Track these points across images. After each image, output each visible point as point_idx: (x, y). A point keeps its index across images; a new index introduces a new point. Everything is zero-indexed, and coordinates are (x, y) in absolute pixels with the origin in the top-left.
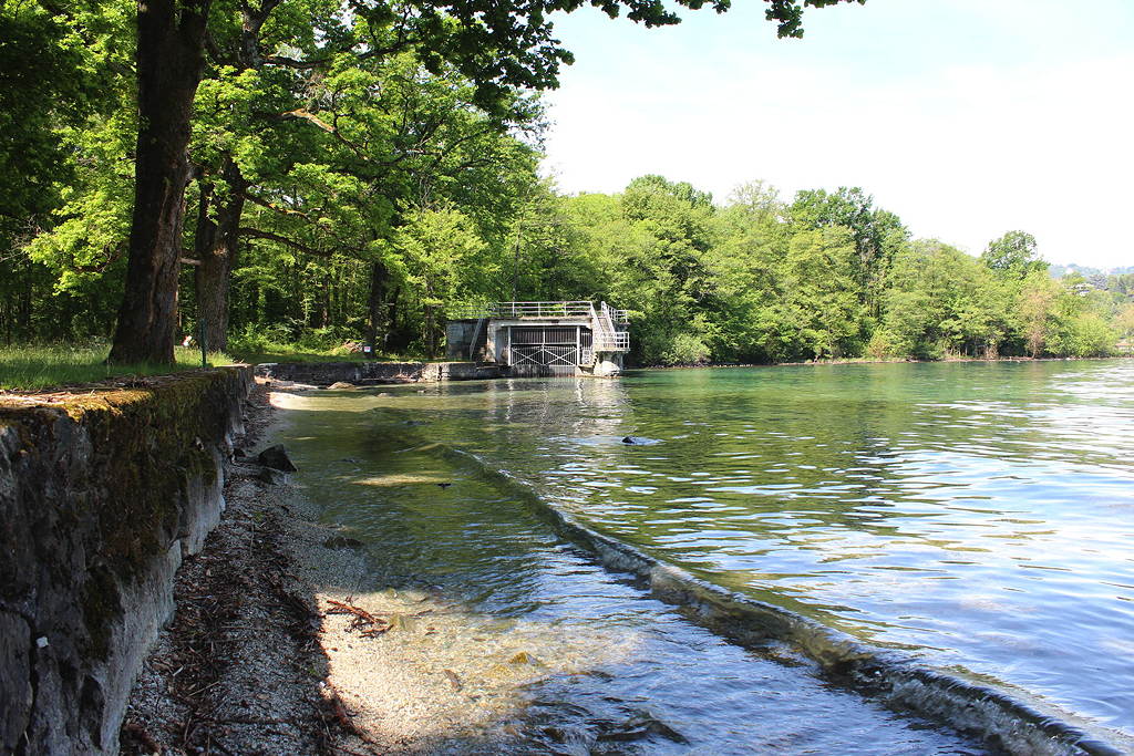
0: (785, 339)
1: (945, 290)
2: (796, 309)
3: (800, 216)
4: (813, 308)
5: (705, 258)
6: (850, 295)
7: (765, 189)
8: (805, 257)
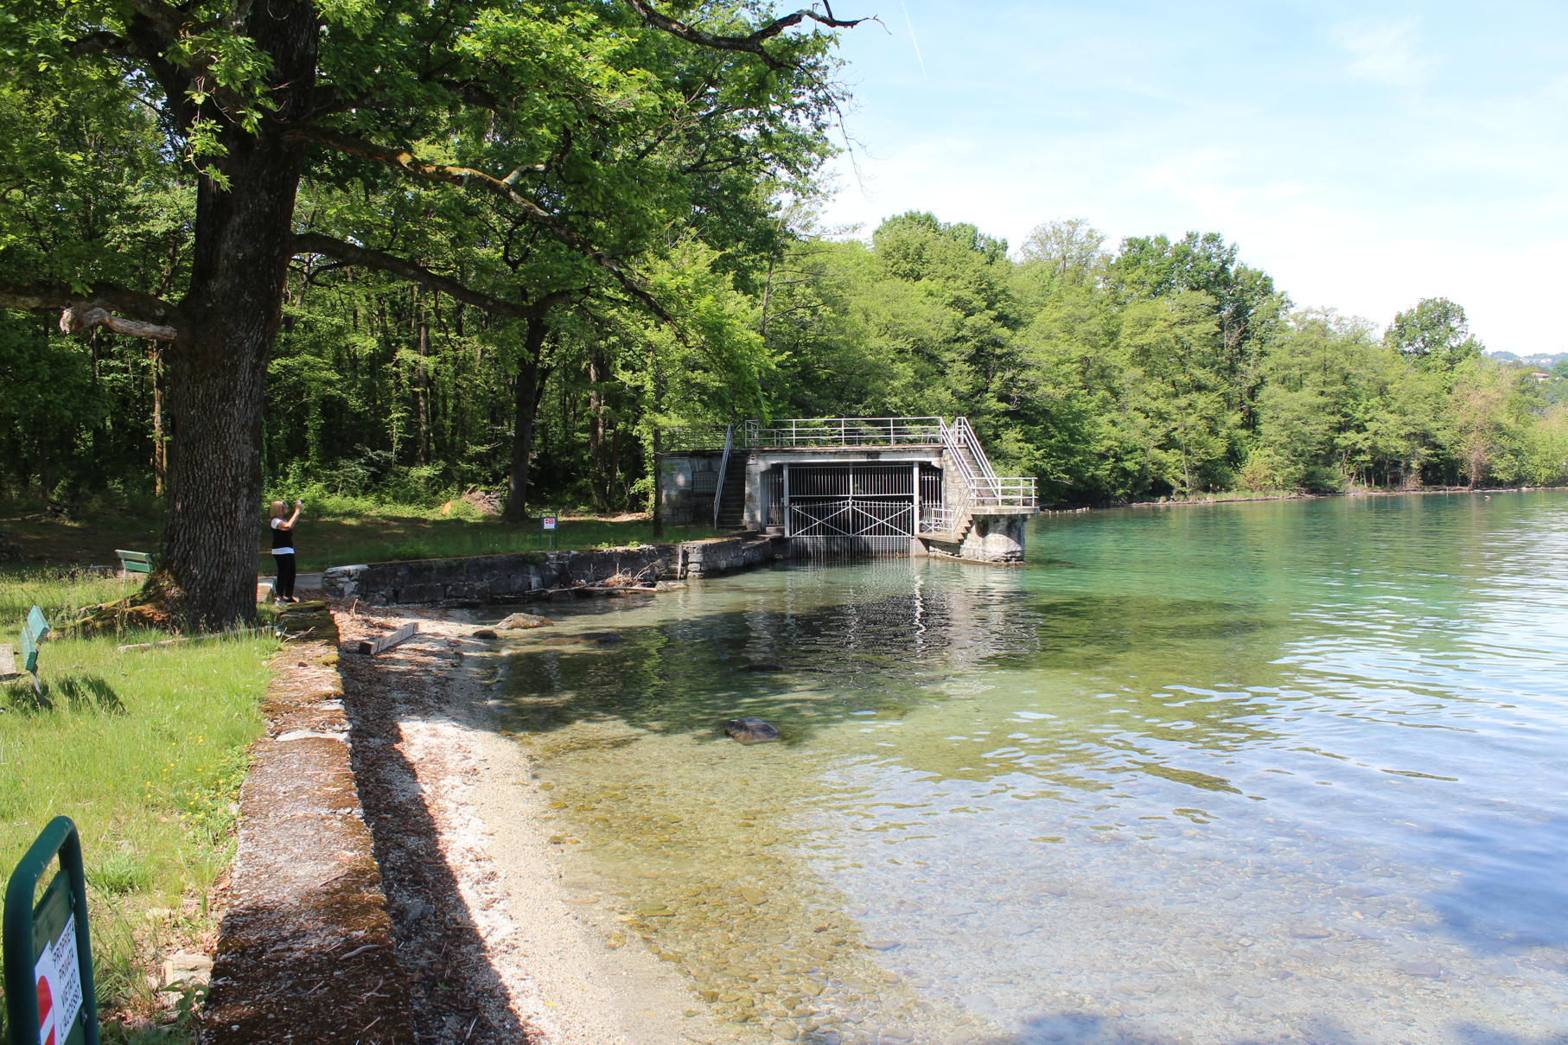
0: (1130, 465)
1: (1344, 388)
2: (1140, 419)
3: (1134, 276)
4: (1161, 416)
5: (1015, 340)
6: (1213, 396)
7: (1081, 234)
8: (1149, 338)
